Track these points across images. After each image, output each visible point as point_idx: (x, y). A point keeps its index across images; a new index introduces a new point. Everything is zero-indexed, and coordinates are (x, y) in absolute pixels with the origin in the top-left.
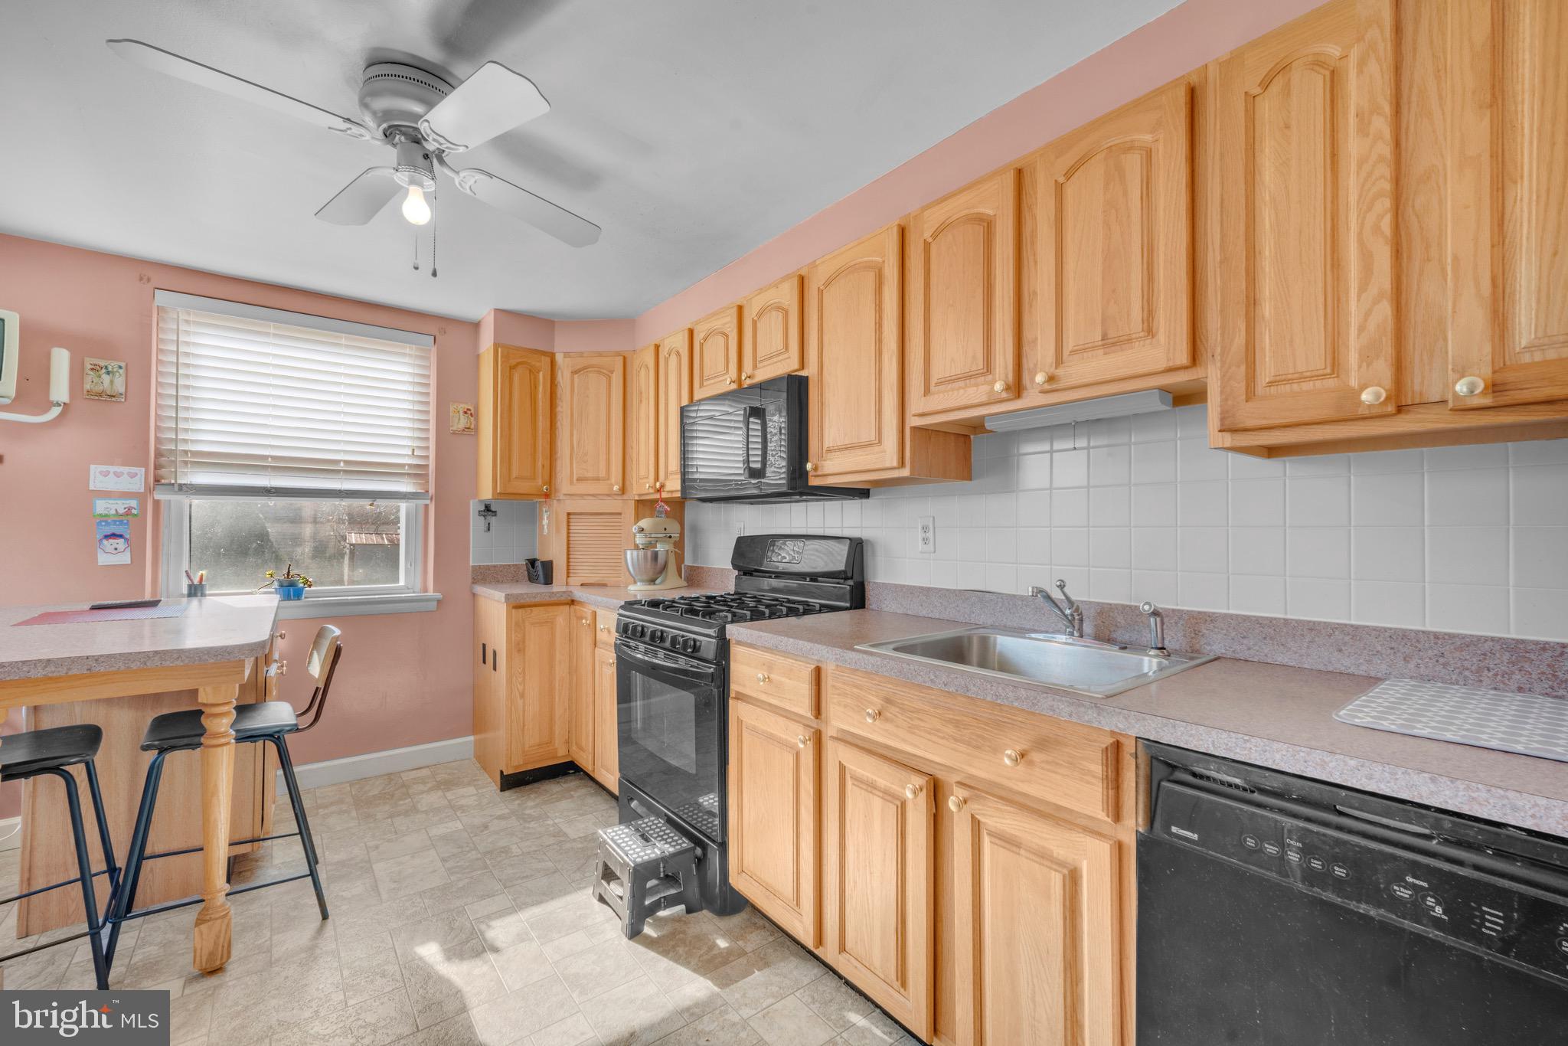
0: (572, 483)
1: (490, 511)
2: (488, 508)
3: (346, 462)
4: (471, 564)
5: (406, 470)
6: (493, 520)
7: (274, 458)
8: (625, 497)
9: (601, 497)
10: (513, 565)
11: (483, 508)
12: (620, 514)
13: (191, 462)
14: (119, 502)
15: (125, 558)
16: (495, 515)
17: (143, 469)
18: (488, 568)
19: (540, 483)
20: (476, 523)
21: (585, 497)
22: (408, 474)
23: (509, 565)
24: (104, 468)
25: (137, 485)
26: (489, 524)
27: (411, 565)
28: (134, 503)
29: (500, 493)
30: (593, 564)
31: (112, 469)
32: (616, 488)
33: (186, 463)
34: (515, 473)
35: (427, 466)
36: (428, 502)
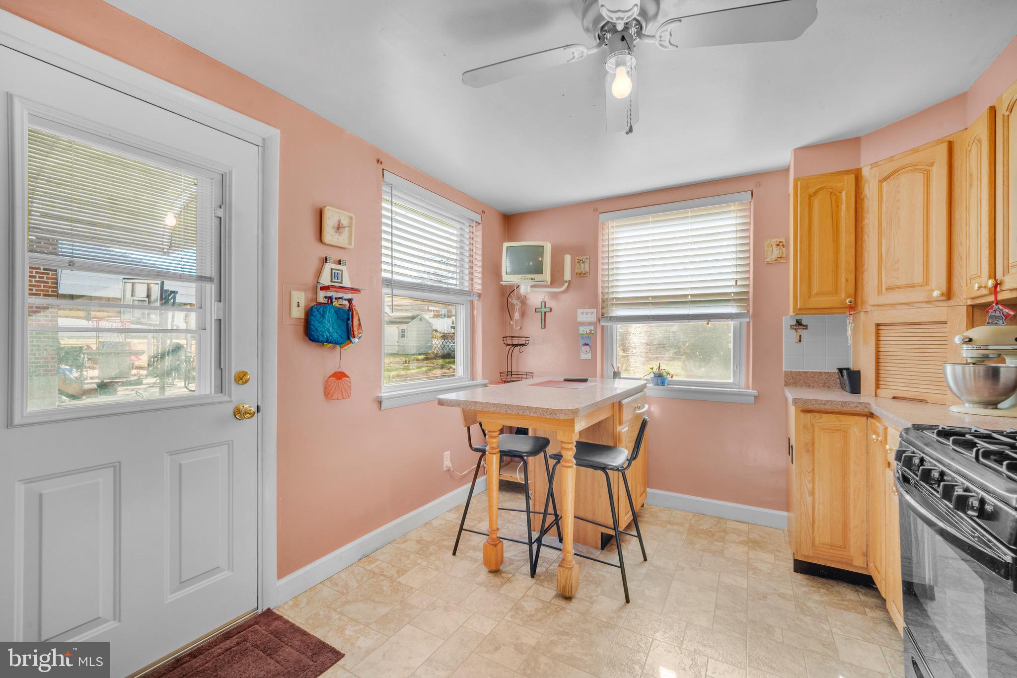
0: (880, 293)
1: (802, 325)
2: (799, 323)
3: (692, 295)
4: (784, 370)
5: (732, 297)
6: (804, 333)
7: (653, 297)
8: (951, 303)
9: (917, 305)
10: (825, 373)
11: (795, 323)
12: (945, 323)
13: (615, 304)
14: (587, 327)
15: (589, 356)
16: (807, 329)
17: (595, 310)
18: (799, 373)
19: (843, 296)
20: (788, 336)
21: (898, 307)
22: (733, 300)
23: (820, 373)
24: (582, 310)
25: (592, 318)
26: (800, 336)
27: (737, 368)
28: (592, 328)
31: (585, 310)
32: (936, 294)
33: (613, 304)
34: (815, 289)
35: (748, 292)
36: (748, 320)
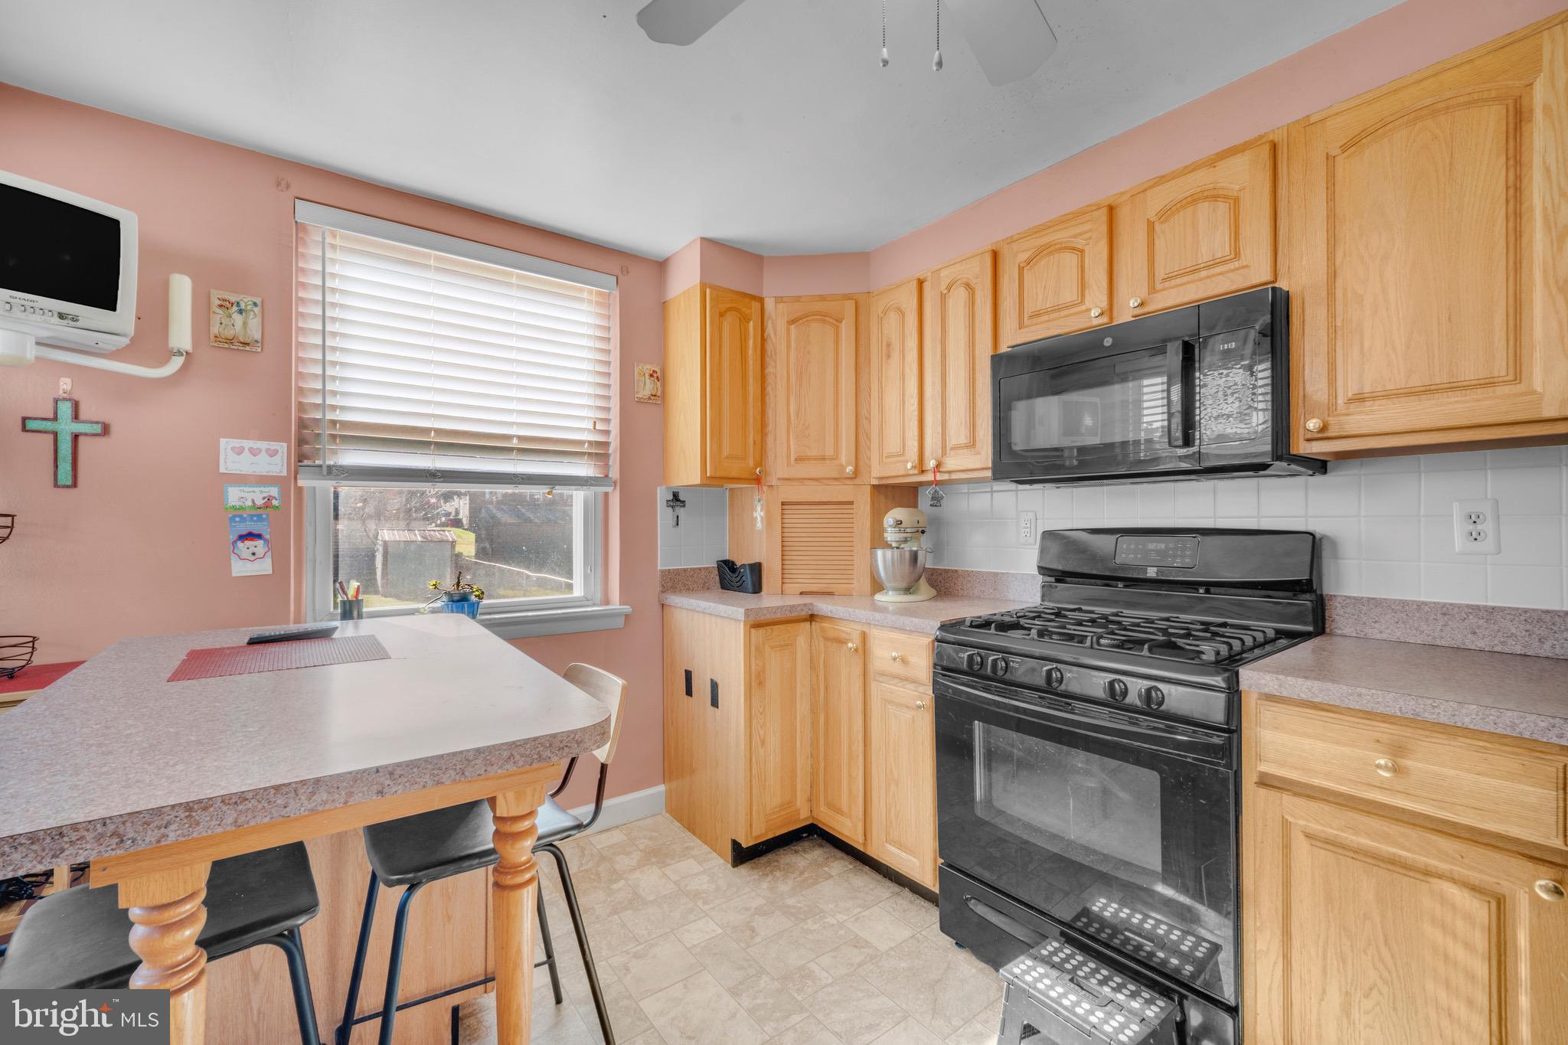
0: (789, 464)
1: (679, 501)
2: (676, 497)
3: (521, 438)
4: (659, 568)
5: (586, 448)
6: (681, 511)
7: (438, 431)
8: (857, 481)
9: (828, 482)
10: (704, 568)
11: (671, 497)
12: (851, 503)
13: (340, 436)
14: (257, 489)
15: (265, 567)
16: (684, 506)
17: (285, 445)
18: (677, 572)
19: (751, 464)
20: (663, 514)
21: (806, 482)
22: (589, 454)
23: (700, 569)
24: (237, 443)
25: (277, 466)
26: (678, 517)
27: (591, 570)
28: (274, 491)
29: (709, 477)
30: (815, 567)
31: (247, 444)
32: (849, 469)
33: (334, 437)
34: (726, 452)
35: (606, 444)
36: (609, 489)
